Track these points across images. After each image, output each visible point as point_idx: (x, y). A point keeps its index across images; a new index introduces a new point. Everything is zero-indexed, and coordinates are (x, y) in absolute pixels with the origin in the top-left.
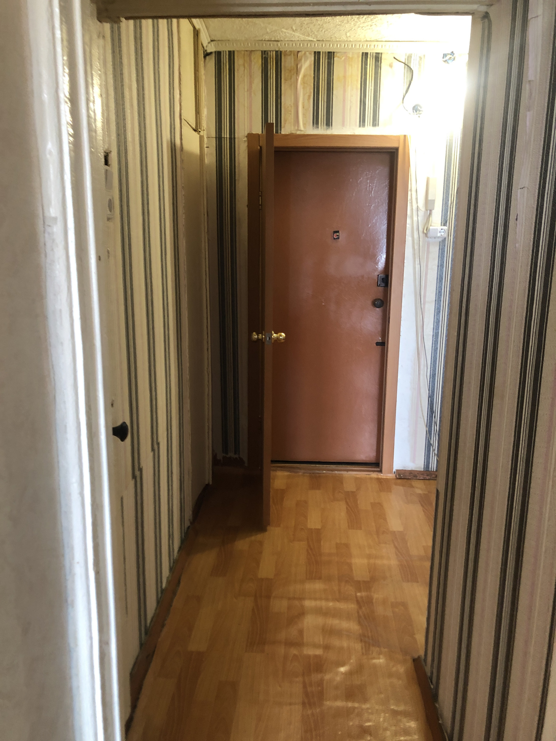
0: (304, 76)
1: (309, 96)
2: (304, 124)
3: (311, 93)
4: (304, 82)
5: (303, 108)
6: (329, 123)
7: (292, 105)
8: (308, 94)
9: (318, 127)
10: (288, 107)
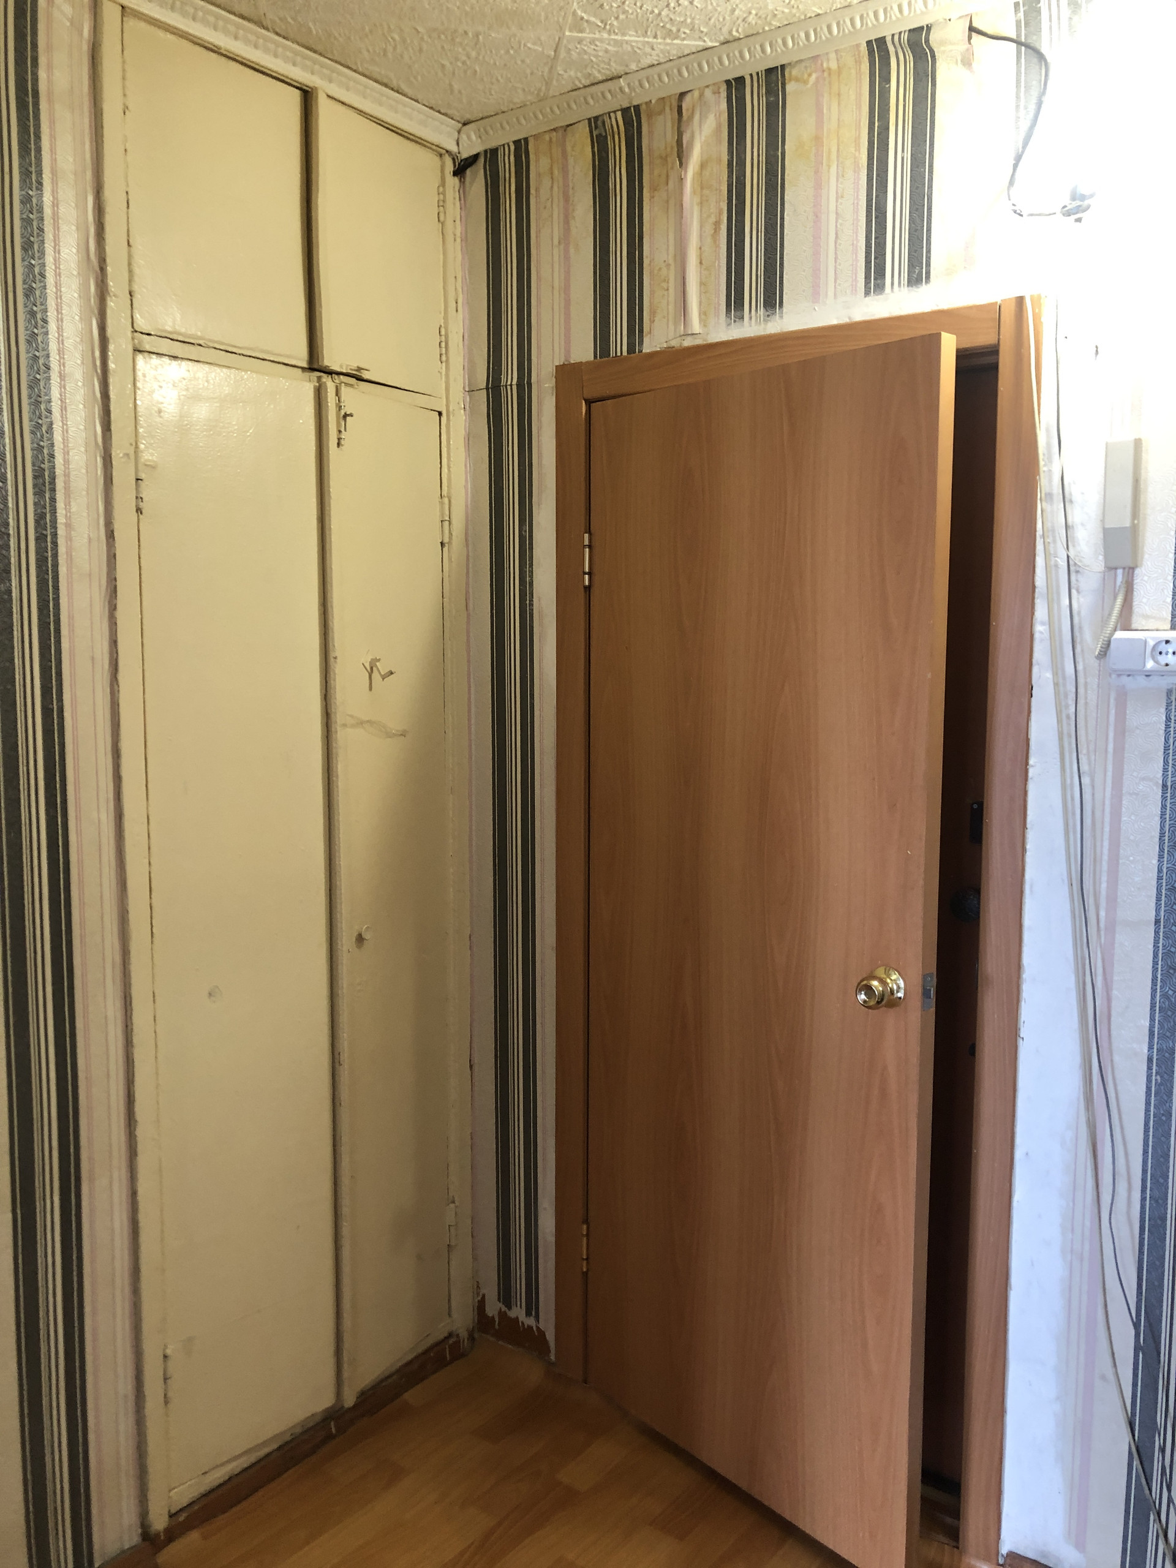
0: (703, 166)
1: (717, 224)
2: (704, 315)
3: (720, 213)
4: (702, 185)
5: (701, 263)
6: (772, 299)
7: (671, 261)
8: (713, 219)
9: (743, 318)
10: (660, 269)
